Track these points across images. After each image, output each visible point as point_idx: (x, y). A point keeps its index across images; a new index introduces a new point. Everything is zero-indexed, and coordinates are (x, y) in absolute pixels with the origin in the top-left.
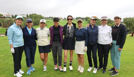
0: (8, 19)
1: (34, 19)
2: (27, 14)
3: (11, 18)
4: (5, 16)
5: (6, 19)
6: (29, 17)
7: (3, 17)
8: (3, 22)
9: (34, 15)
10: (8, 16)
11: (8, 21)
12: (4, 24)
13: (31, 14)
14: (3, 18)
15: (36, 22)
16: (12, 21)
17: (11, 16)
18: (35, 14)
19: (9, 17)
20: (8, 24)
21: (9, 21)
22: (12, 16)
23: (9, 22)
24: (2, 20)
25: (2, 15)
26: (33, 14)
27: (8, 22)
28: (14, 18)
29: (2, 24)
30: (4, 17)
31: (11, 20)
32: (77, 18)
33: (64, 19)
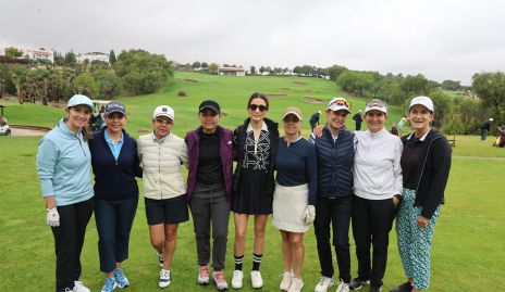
0: (40, 67)
1: (138, 69)
2: (112, 52)
3: (51, 64)
4: (31, 57)
5: (33, 69)
6: (120, 62)
7: (22, 62)
8: (23, 81)
9: (136, 56)
10: (42, 57)
11: (39, 76)
12: (24, 88)
13: (124, 53)
14: (24, 66)
15: (144, 81)
16: (54, 75)
17: (51, 59)
18: (140, 51)
19: (43, 62)
20: (40, 87)
21: (46, 76)
22: (56, 59)
23: (45, 80)
24: (18, 73)
25: (20, 54)
26: (133, 52)
27: (40, 80)
28: (62, 65)
29: (17, 87)
30: (26, 62)
31: (52, 72)
32: (297, 70)
33: (249, 72)
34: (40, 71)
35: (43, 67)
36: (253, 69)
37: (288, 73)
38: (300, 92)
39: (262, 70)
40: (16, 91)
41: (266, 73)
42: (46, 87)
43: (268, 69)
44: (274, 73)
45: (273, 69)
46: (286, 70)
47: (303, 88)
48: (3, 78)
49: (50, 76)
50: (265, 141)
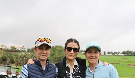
0: (22, 53)
1: (58, 53)
3: (26, 52)
4: (19, 50)
5: (20, 54)
7: (16, 51)
8: (17, 58)
9: (58, 48)
10: (23, 50)
11: (22, 56)
12: (17, 61)
14: (17, 53)
15: (60, 58)
16: (27, 56)
17: (26, 50)
18: (59, 46)
19: (24, 51)
20: (23, 60)
21: (25, 56)
22: (28, 50)
23: (24, 58)
24: (15, 55)
25: (16, 49)
26: (57, 46)
27: (23, 58)
28: (30, 52)
29: (15, 61)
30: (18, 51)
31: (27, 55)
32: (124, 53)
33: (103, 54)
34: (22, 55)
35: (23, 53)
36: (105, 53)
37: (120, 54)
38: (125, 62)
39: (109, 53)
41: (110, 54)
42: (24, 61)
43: (111, 53)
44: (113, 54)
45: (113, 53)
46: (119, 53)
47: (126, 60)
48: (10, 57)
49: (26, 56)
50: (77, 73)
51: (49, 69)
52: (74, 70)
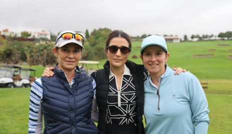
0: (41, 42)
2: (87, 31)
3: (48, 40)
4: (36, 36)
5: (37, 44)
6: (92, 37)
7: (31, 40)
8: (32, 52)
9: (103, 33)
10: (43, 37)
11: (41, 48)
12: (32, 56)
13: (95, 31)
14: (31, 43)
16: (50, 47)
17: (49, 37)
18: (105, 29)
19: (43, 39)
20: (42, 55)
21: (46, 48)
22: (52, 37)
23: (45, 51)
24: (29, 47)
25: (30, 35)
26: (101, 30)
27: (42, 50)
29: (28, 56)
30: (33, 40)
31: (49, 45)
32: (221, 35)
33: (183, 39)
34: (41, 45)
35: (43, 43)
36: (186, 37)
37: (213, 38)
38: (224, 51)
39: (193, 37)
40: (26, 58)
41: (195, 39)
42: (45, 56)
43: (197, 36)
44: (201, 39)
45: (201, 36)
46: (212, 36)
47: (227, 49)
48: (19, 50)
49: (48, 48)
50: (129, 89)
51: (80, 84)
52: (124, 83)
